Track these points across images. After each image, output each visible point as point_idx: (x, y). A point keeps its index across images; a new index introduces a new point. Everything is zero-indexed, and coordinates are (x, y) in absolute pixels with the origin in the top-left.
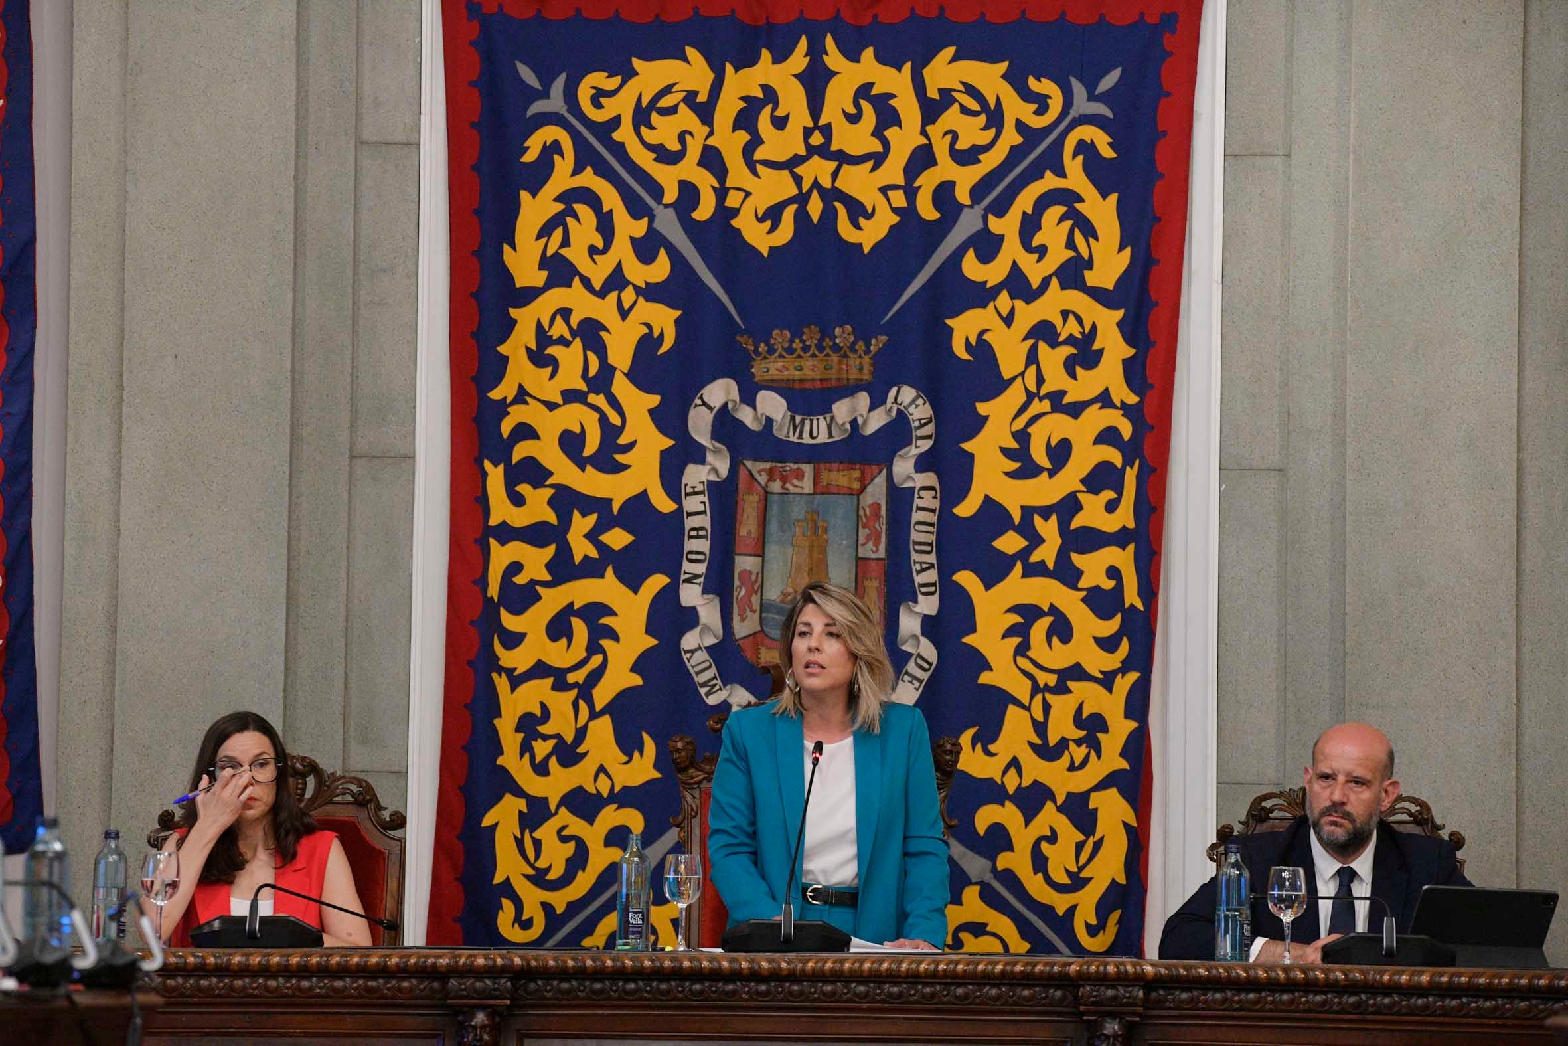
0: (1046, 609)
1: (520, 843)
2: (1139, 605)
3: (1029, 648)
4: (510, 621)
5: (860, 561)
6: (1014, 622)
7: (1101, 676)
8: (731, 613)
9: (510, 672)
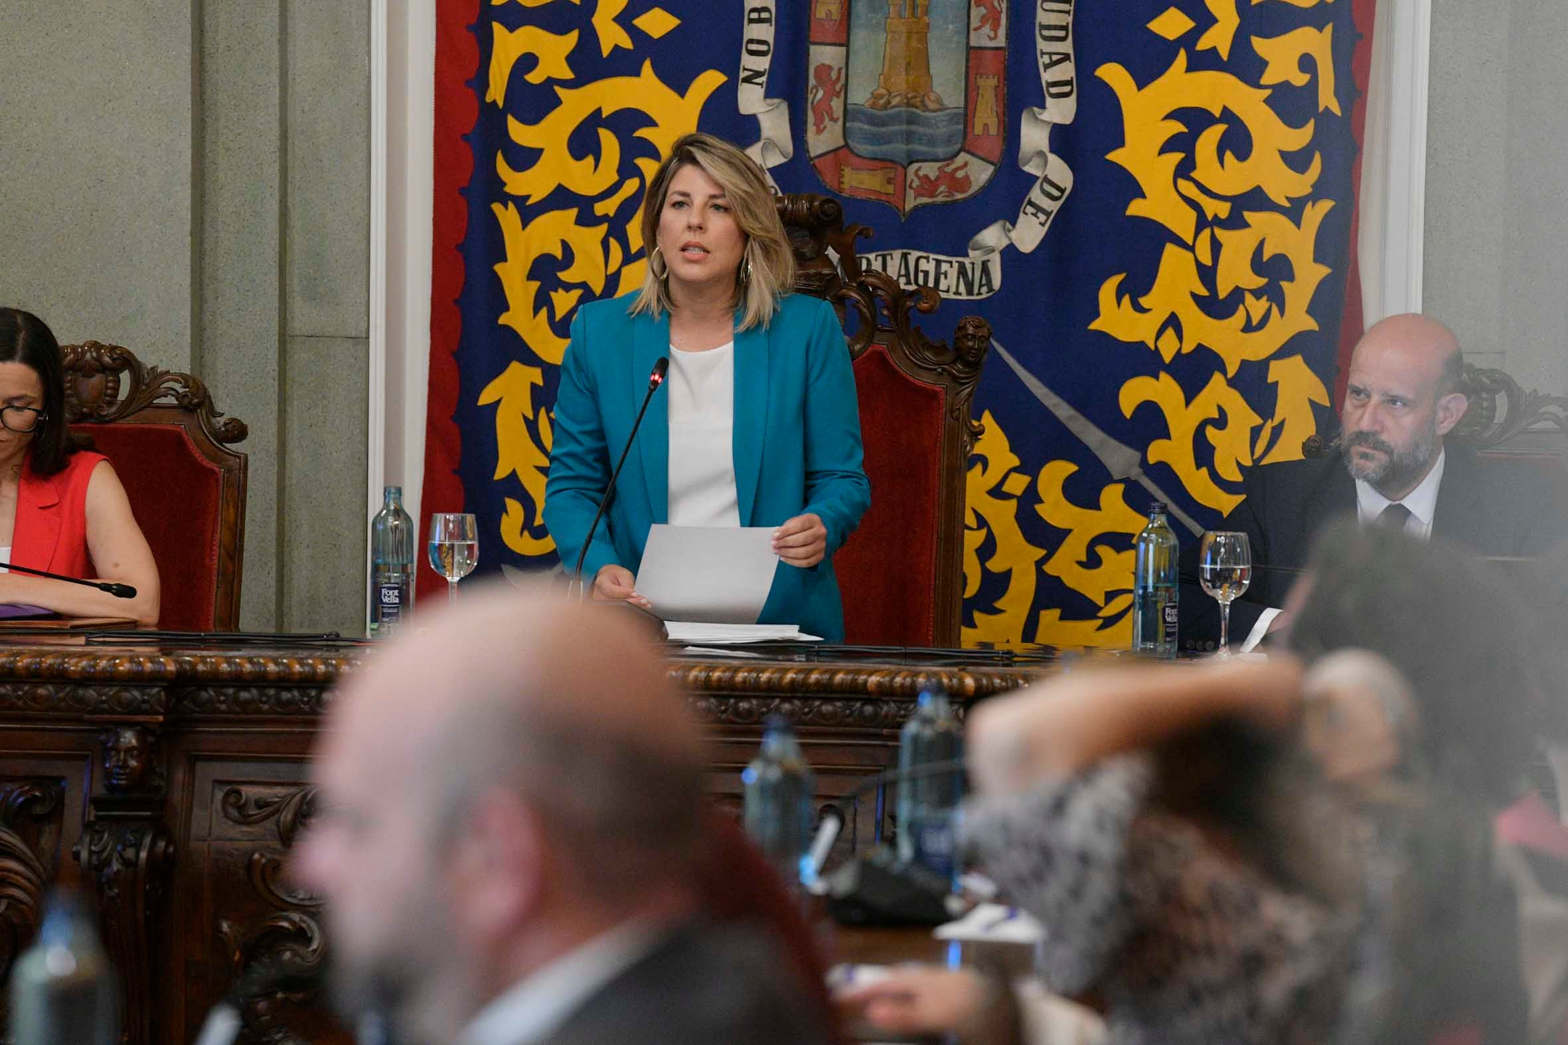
0: (1217, 115)
1: (532, 427)
2: (1336, 109)
3: (1194, 167)
4: (520, 133)
5: (972, 53)
6: (1175, 132)
7: (1287, 205)
8: (805, 123)
9: (520, 202)
